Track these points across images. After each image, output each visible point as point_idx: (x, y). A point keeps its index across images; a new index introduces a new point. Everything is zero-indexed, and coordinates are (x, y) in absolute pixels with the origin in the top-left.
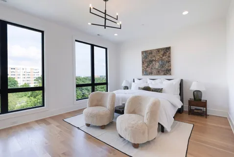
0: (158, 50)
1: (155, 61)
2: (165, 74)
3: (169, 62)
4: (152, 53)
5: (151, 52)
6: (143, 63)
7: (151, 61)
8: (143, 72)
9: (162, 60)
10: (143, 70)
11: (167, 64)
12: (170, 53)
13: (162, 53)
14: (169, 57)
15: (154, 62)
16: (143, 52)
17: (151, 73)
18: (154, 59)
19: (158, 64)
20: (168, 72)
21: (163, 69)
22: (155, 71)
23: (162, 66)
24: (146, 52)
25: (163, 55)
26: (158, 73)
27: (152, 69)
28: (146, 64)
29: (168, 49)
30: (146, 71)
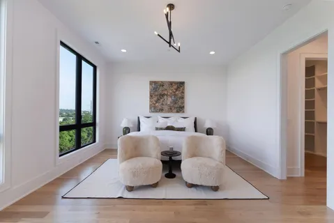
0: (171, 83)
1: (167, 95)
2: (178, 112)
3: (183, 98)
4: (163, 86)
5: (162, 84)
6: (151, 96)
7: (162, 95)
8: (150, 108)
9: (175, 95)
10: (150, 105)
11: (180, 101)
12: (183, 89)
13: (175, 87)
14: (183, 92)
15: (165, 97)
16: (151, 83)
17: (161, 110)
18: (166, 93)
19: (170, 99)
20: (181, 109)
21: (176, 106)
22: (166, 108)
23: (175, 102)
24: (155, 83)
25: (177, 90)
26: (170, 110)
27: (162, 104)
28: (155, 99)
29: (182, 83)
30: (155, 107)
